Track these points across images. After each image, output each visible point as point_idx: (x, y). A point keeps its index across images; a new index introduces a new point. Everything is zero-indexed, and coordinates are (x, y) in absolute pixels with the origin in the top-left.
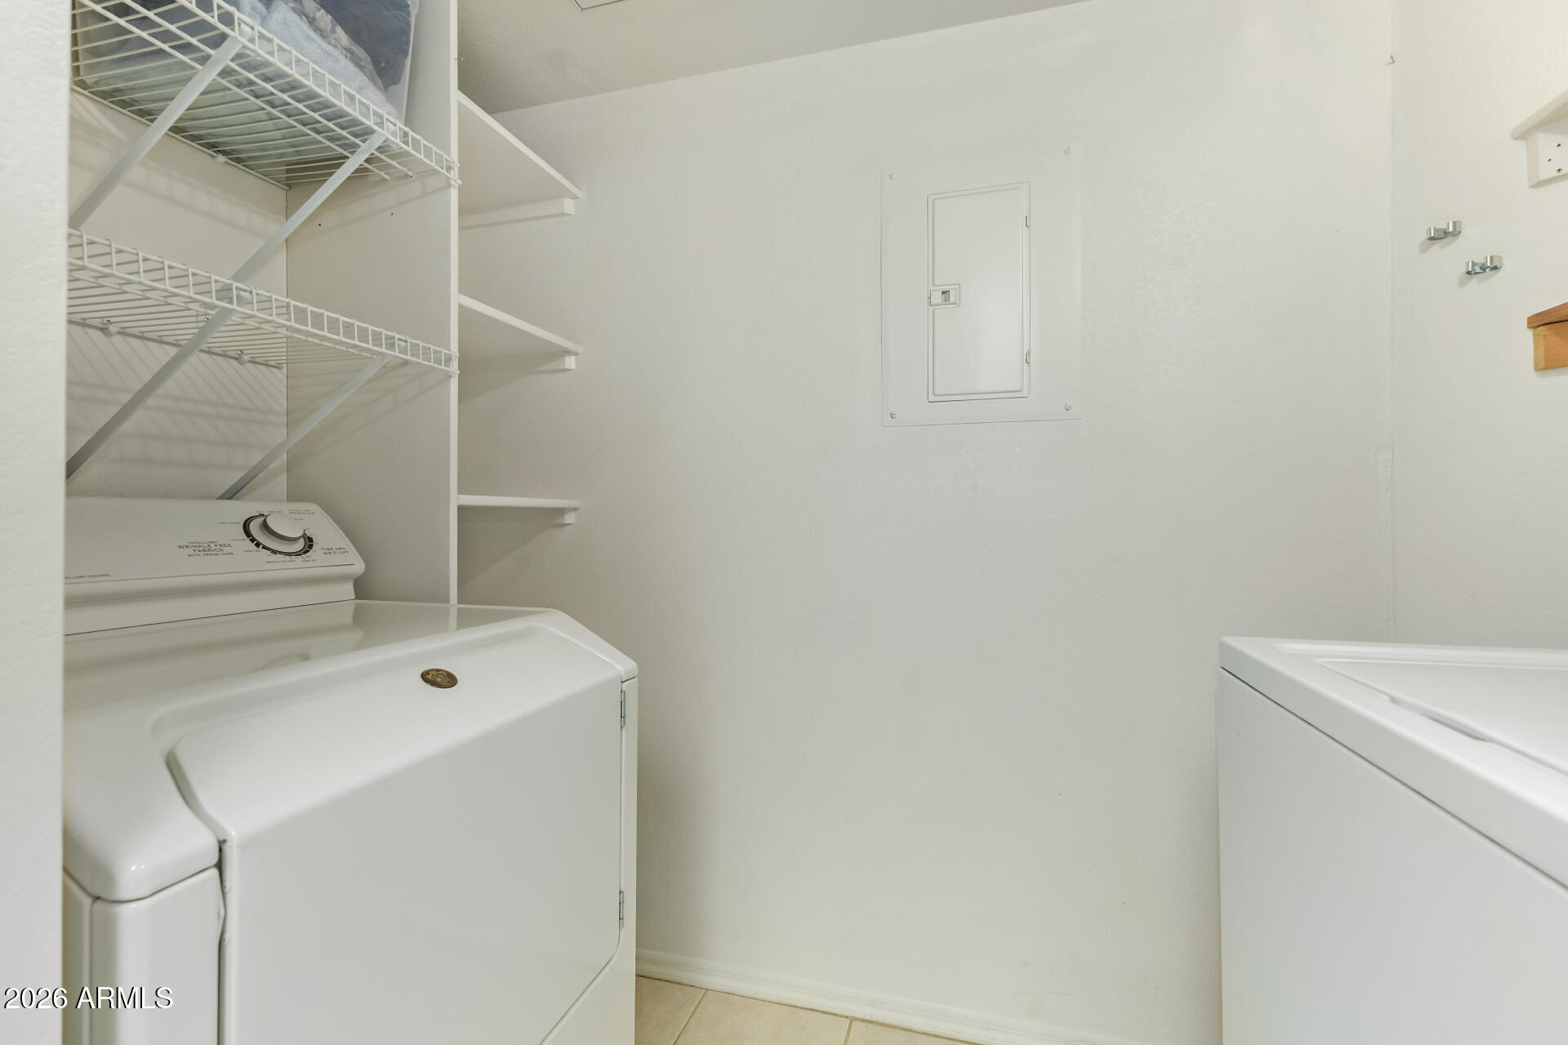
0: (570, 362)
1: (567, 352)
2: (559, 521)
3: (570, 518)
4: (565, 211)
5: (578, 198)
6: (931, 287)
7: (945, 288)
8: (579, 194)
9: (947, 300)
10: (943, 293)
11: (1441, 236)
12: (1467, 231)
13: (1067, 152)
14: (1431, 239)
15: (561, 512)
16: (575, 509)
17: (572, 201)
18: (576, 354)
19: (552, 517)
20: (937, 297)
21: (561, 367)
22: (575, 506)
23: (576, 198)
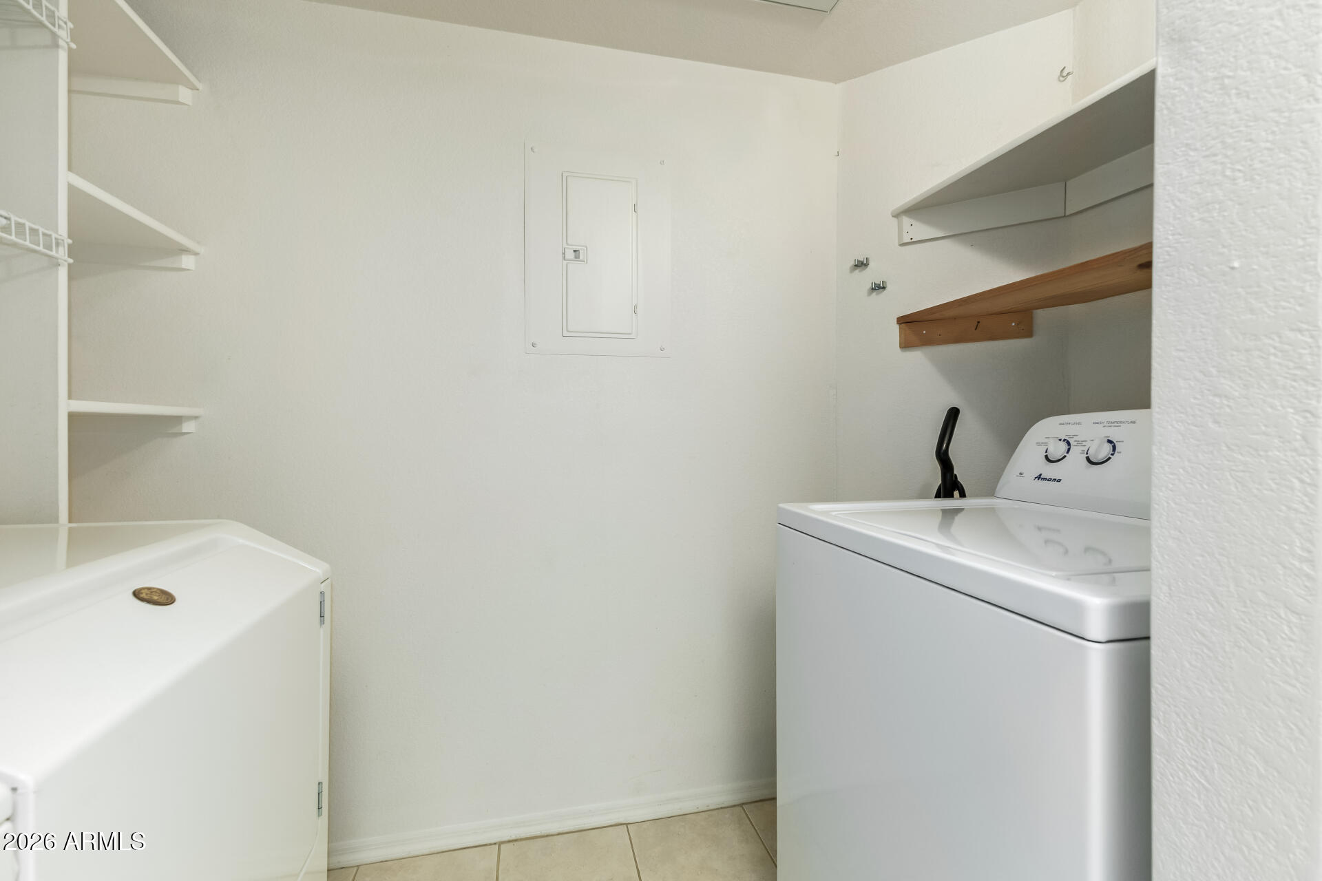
0: (187, 262)
1: (184, 250)
2: (175, 430)
3: (188, 427)
4: (180, 100)
5: (198, 90)
6: (565, 245)
7: (576, 248)
8: (200, 86)
9: (577, 257)
10: (574, 251)
11: (861, 265)
12: (872, 264)
13: (662, 163)
14: (856, 266)
15: (178, 420)
16: (196, 418)
17: (189, 91)
18: (196, 254)
19: (166, 426)
20: (570, 254)
21: (175, 266)
22: (196, 415)
23: (194, 88)
